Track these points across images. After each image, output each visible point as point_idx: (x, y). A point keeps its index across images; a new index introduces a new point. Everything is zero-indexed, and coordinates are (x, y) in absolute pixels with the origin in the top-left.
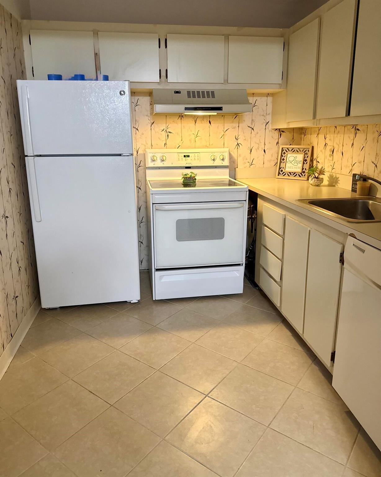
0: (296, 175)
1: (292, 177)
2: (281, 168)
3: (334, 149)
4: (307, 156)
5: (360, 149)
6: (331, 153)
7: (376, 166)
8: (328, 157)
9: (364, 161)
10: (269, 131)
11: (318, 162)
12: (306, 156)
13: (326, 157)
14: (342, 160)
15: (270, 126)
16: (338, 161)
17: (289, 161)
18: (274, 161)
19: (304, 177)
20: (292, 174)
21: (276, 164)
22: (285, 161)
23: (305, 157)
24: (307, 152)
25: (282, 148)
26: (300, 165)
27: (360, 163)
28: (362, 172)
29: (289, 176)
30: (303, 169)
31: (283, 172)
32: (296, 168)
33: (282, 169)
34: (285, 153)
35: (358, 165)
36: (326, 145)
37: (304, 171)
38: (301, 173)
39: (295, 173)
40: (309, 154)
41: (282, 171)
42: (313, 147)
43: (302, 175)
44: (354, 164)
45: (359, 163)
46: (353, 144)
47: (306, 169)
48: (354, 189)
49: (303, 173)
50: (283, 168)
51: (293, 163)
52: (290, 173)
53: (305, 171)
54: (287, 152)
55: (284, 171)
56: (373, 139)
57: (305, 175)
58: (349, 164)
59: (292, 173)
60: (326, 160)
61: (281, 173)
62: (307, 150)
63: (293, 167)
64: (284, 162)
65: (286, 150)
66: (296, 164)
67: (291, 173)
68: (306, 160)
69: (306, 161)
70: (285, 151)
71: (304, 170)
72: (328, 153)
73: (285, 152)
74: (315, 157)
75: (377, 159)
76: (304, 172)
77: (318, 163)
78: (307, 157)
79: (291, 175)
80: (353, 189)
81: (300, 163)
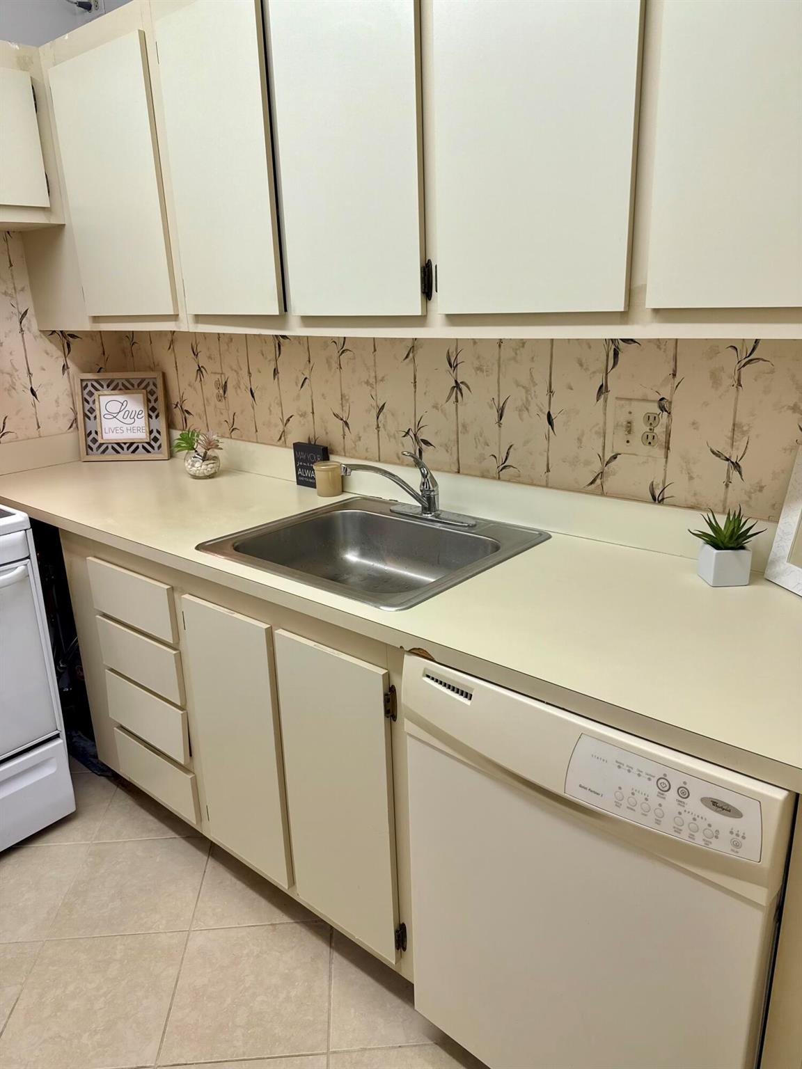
0: (137, 447)
1: (126, 455)
2: (90, 433)
3: (226, 382)
4: (155, 397)
5: (297, 385)
6: (221, 391)
7: (346, 423)
8: (214, 400)
9: (313, 413)
10: (35, 337)
11: (188, 412)
12: (152, 399)
13: (208, 401)
14: (253, 408)
15: (32, 323)
16: (242, 412)
17: (110, 413)
18: (64, 415)
19: (161, 453)
20: (125, 447)
21: (74, 425)
22: (97, 412)
23: (149, 401)
24: (151, 387)
25: (82, 380)
26: (141, 422)
27: (303, 415)
28: (312, 437)
29: (118, 452)
30: (151, 432)
31: (97, 444)
32: (132, 430)
33: (93, 435)
34: (91, 394)
35: (300, 422)
36: (199, 370)
37: (155, 437)
38: (149, 443)
39: (132, 444)
40: (160, 393)
41: (95, 440)
42: (164, 375)
43: (153, 447)
44: (288, 420)
45: (301, 416)
46: (276, 372)
47: (158, 432)
48: (302, 479)
49: (152, 443)
50: (96, 433)
51: (120, 416)
52: (118, 444)
53: (158, 436)
54: (97, 390)
55: (100, 441)
56: (328, 362)
57: (160, 447)
58: (276, 419)
59: (125, 443)
60: (210, 409)
61: (94, 447)
62: (151, 384)
63: (125, 429)
64: (95, 417)
65: (93, 386)
66: (129, 421)
67: (123, 445)
68: (153, 409)
69: (154, 412)
70: (90, 388)
71: (155, 434)
72: (211, 391)
73: (93, 390)
74: (175, 399)
75: (346, 408)
76: (156, 440)
77: (187, 415)
78: (156, 400)
79: (122, 448)
80: (300, 478)
81: (139, 416)
